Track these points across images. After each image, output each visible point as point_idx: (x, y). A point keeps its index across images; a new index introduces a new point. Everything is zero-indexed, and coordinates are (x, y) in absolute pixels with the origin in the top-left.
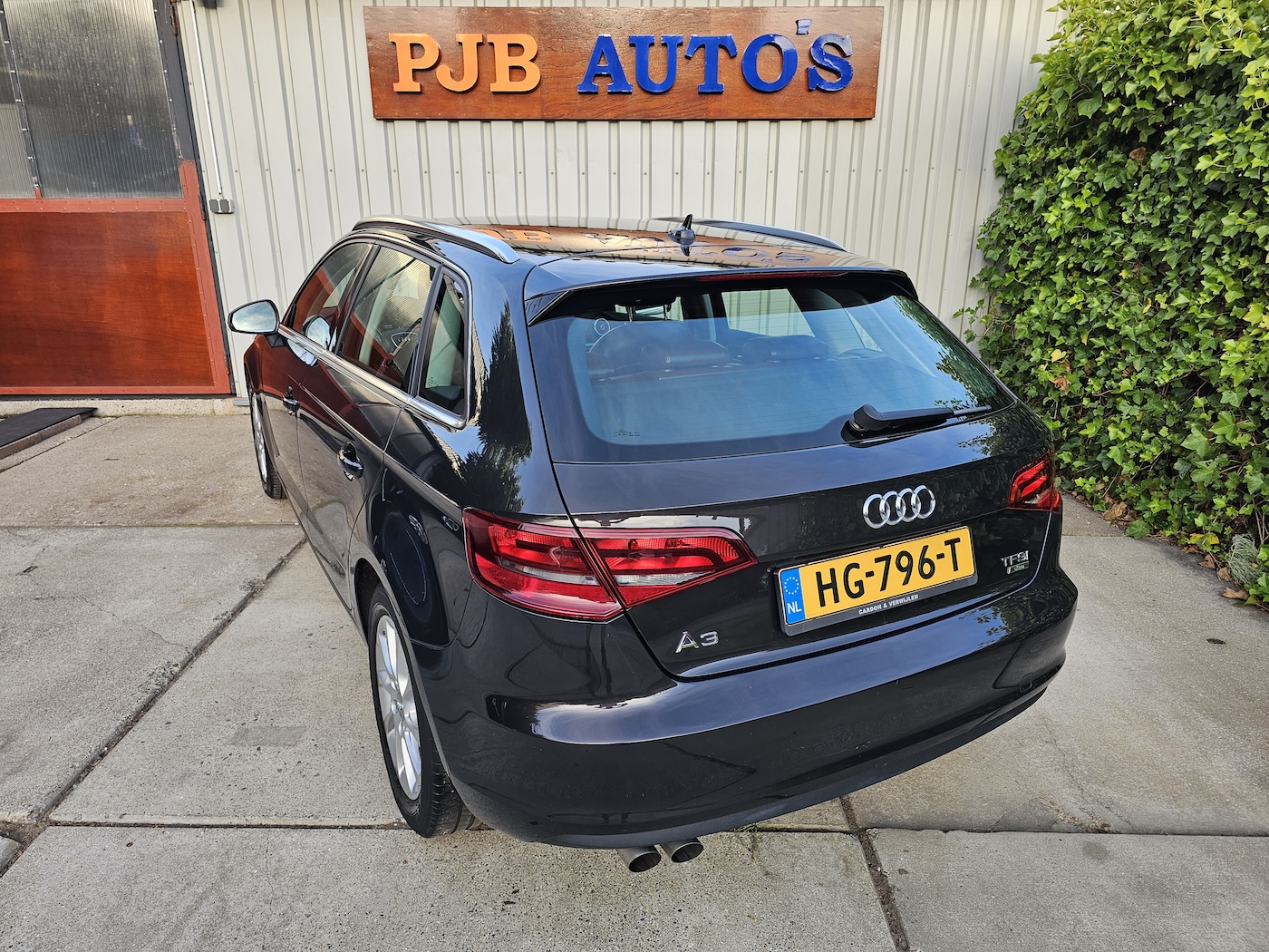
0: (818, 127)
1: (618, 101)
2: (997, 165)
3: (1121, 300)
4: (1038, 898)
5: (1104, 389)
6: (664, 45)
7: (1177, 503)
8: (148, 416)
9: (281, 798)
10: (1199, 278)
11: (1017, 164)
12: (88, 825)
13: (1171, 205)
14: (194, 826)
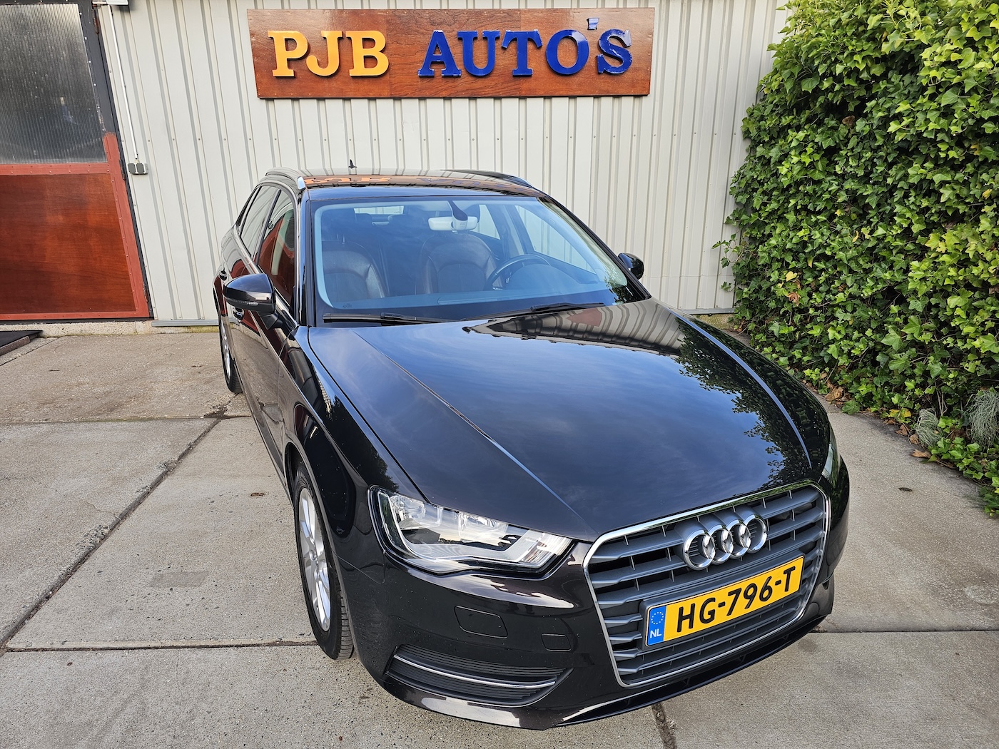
0: (607, 102)
1: (450, 83)
2: (744, 129)
3: (837, 233)
4: (763, 681)
5: (824, 301)
6: (485, 38)
7: (880, 386)
8: (84, 336)
9: (189, 625)
10: (893, 214)
11: (759, 129)
12: (36, 650)
13: (871, 159)
14: (120, 649)
